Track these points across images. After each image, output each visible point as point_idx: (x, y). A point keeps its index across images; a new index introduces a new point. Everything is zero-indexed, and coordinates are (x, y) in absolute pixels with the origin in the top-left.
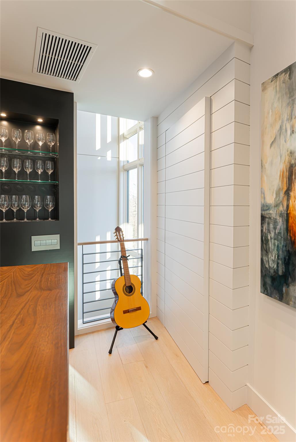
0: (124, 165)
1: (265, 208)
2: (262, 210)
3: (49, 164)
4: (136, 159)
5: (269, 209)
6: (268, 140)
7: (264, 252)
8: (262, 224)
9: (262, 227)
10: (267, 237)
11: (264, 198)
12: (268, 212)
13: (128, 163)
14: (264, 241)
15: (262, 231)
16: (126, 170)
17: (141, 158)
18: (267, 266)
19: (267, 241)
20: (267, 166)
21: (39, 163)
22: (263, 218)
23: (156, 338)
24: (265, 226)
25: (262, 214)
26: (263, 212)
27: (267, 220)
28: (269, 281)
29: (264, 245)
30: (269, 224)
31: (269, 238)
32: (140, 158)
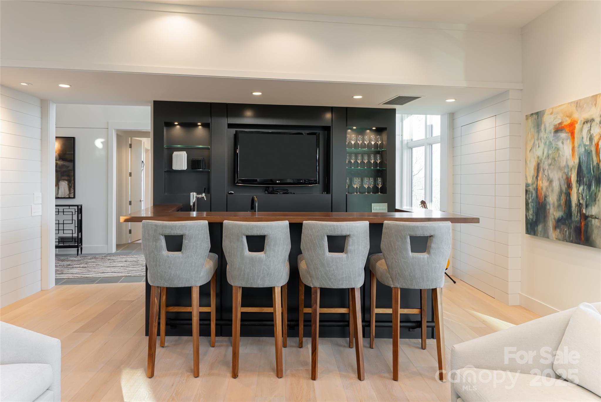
0: (407, 143)
1: (527, 185)
2: (526, 187)
3: (378, 157)
4: (424, 138)
5: (529, 186)
6: (529, 149)
7: (527, 210)
8: (526, 194)
9: (526, 196)
10: (528, 202)
11: (527, 180)
12: (529, 188)
13: (412, 140)
14: (527, 204)
15: (526, 198)
16: (410, 148)
17: (429, 137)
18: (528, 218)
19: (528, 204)
20: (528, 162)
21: (372, 156)
22: (526, 191)
23: (455, 282)
24: (527, 196)
25: (526, 189)
26: (526, 188)
27: (528, 192)
28: (529, 226)
29: (527, 207)
30: (529, 194)
31: (529, 202)
32: (427, 137)
